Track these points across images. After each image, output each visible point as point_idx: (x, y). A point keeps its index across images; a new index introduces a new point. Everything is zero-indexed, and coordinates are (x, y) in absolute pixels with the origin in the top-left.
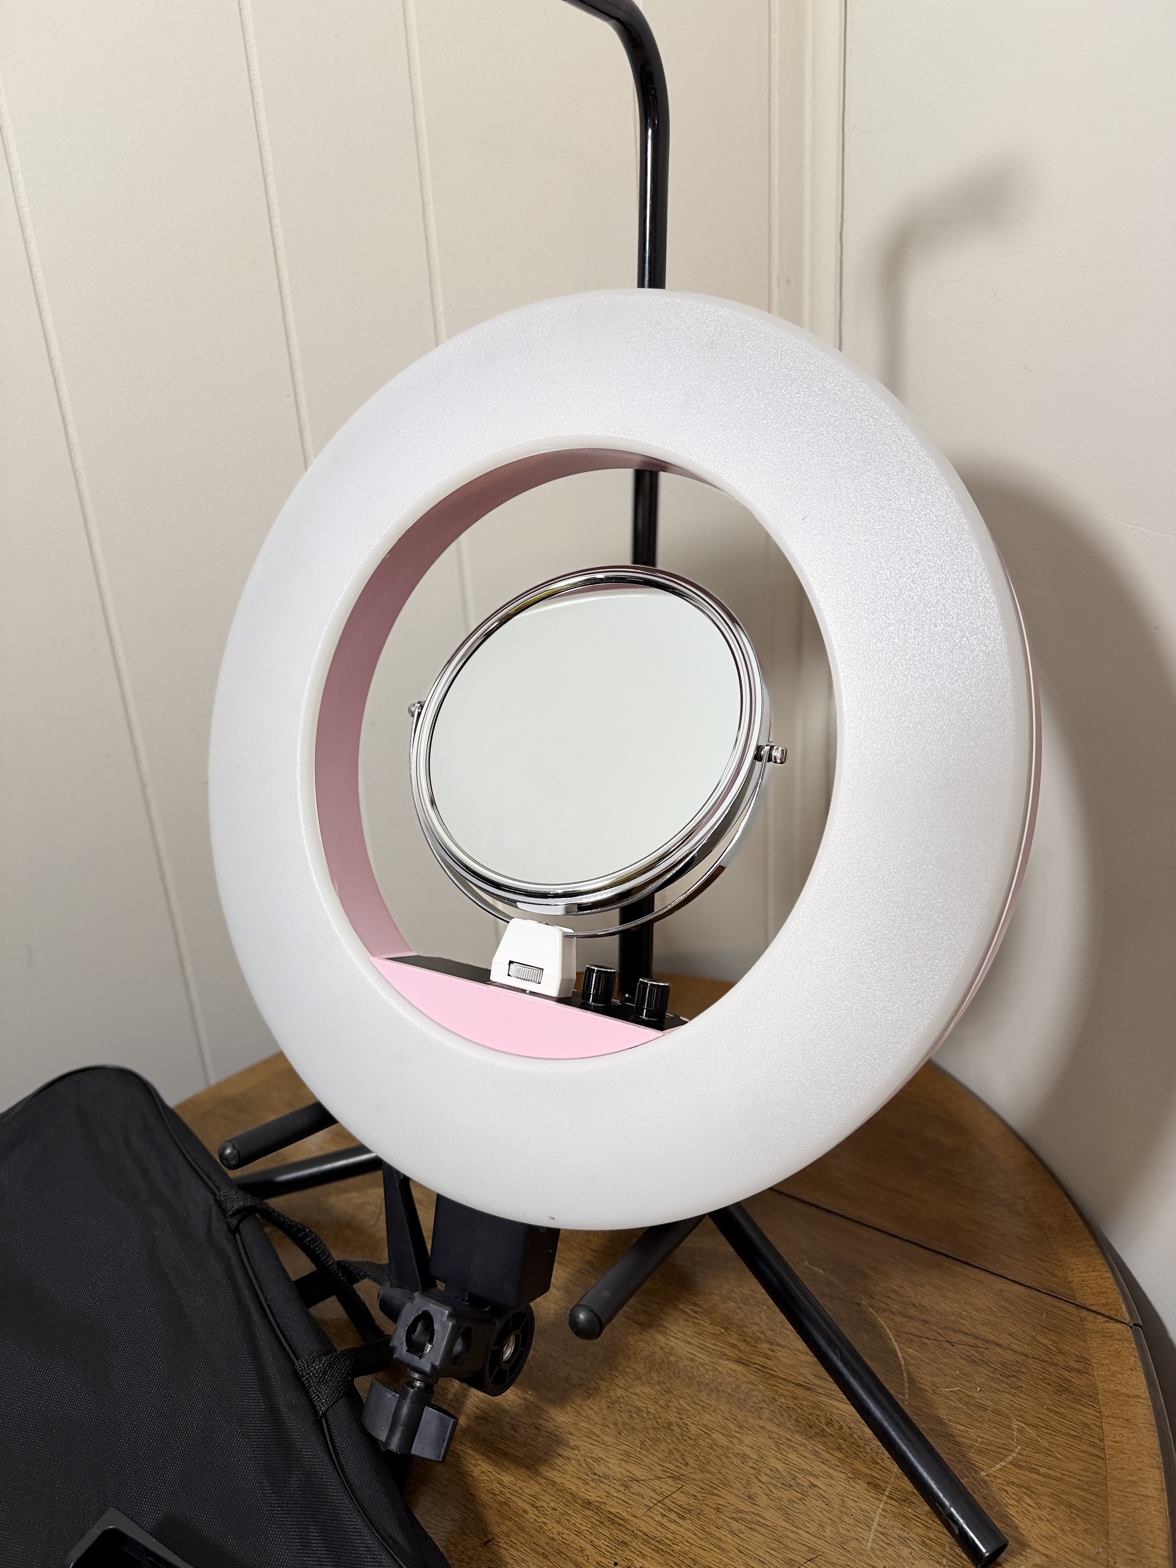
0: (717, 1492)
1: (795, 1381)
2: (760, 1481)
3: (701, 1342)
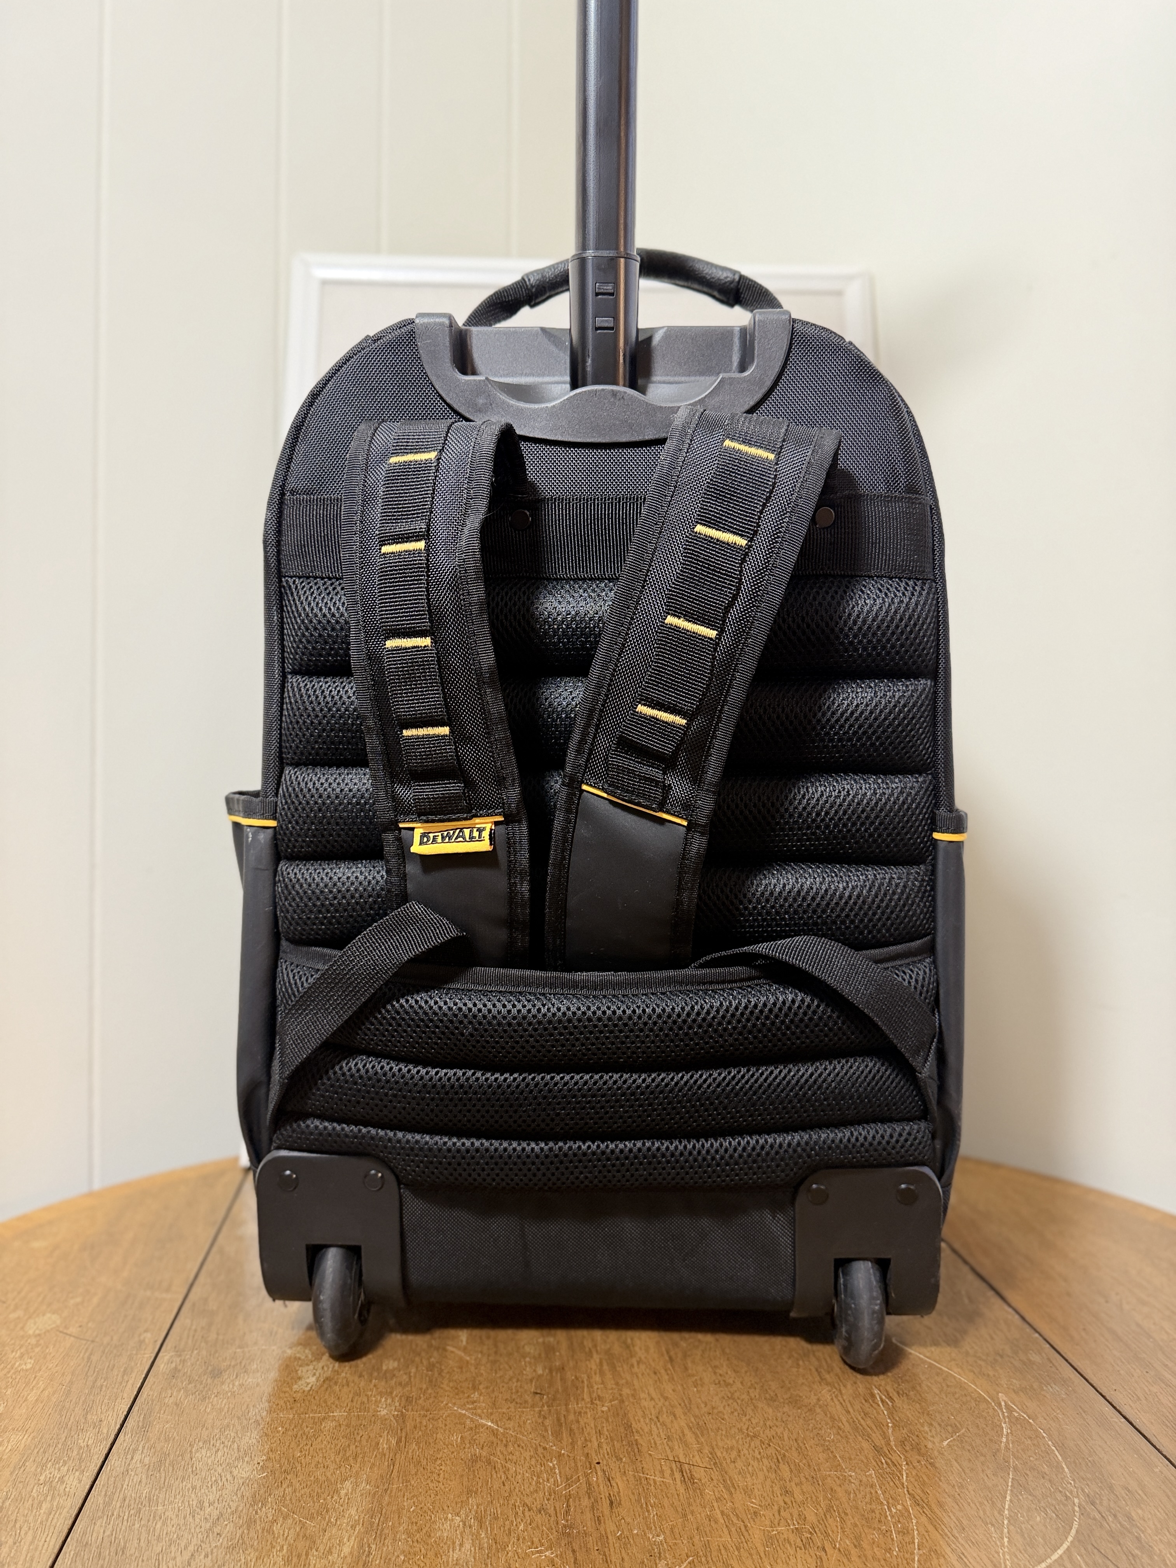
0: (733, 1490)
1: (911, 1491)
2: (779, 1512)
3: (860, 1418)
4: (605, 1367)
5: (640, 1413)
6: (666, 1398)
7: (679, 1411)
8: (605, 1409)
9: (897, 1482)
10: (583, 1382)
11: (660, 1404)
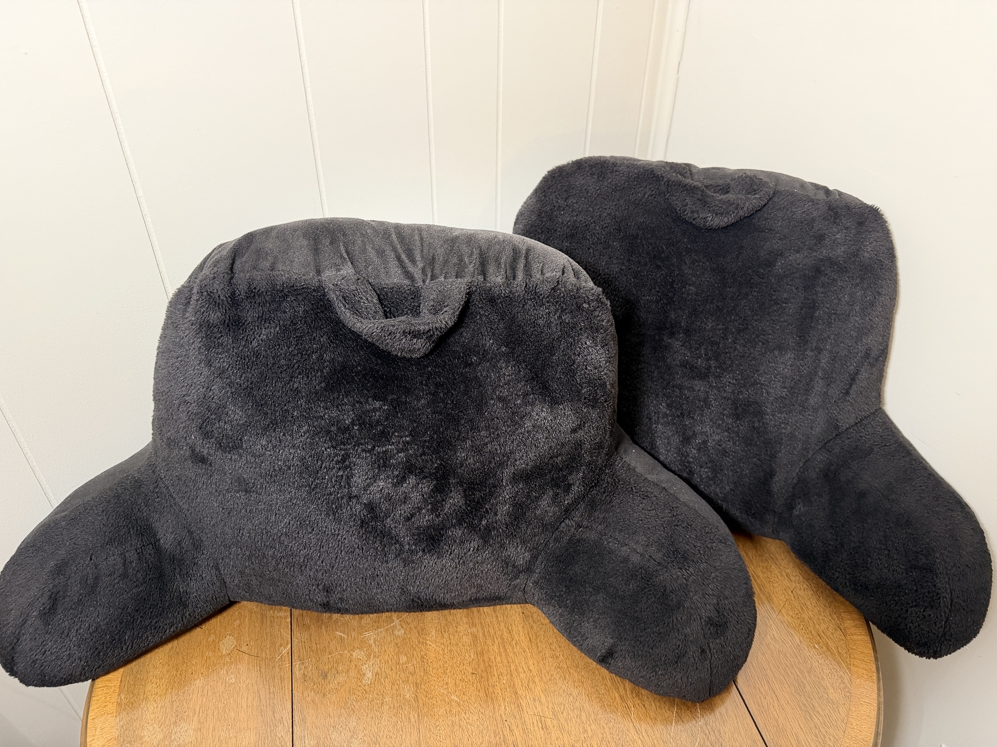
4: (502, 650)
5: (520, 683)
6: (531, 671)
7: (537, 679)
8: (505, 682)
9: (629, 719)
10: (493, 662)
11: (528, 675)
